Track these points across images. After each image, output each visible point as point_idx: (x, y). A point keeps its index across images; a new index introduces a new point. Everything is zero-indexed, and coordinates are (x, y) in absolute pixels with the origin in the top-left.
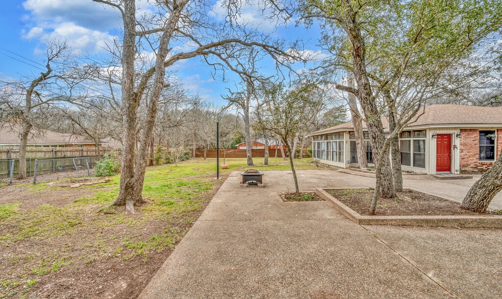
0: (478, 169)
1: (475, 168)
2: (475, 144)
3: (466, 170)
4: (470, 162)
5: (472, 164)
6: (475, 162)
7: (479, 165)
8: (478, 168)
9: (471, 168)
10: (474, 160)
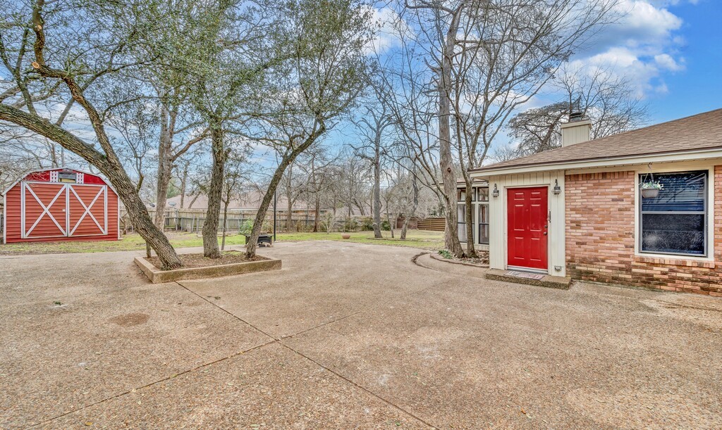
0: (633, 274)
1: (621, 269)
2: (620, 210)
3: (591, 272)
4: (602, 254)
5: (609, 258)
6: (620, 255)
7: (634, 263)
8: (634, 270)
9: (608, 268)
10: (616, 249)
